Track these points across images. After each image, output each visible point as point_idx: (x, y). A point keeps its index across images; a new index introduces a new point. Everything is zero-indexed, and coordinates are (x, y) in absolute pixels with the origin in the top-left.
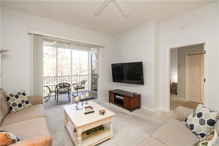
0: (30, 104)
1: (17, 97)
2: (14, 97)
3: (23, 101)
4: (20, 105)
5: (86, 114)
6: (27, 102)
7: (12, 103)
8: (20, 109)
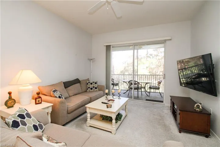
0: (97, 89)
1: (91, 84)
2: (90, 84)
3: (94, 87)
4: (91, 89)
5: (102, 103)
6: (96, 88)
7: (88, 86)
8: (91, 90)
